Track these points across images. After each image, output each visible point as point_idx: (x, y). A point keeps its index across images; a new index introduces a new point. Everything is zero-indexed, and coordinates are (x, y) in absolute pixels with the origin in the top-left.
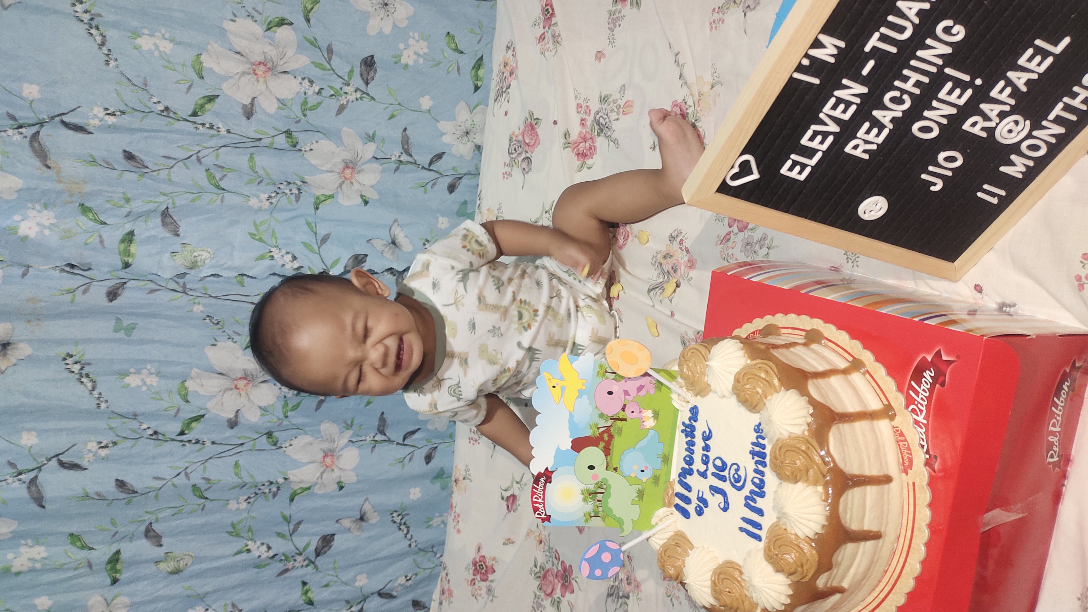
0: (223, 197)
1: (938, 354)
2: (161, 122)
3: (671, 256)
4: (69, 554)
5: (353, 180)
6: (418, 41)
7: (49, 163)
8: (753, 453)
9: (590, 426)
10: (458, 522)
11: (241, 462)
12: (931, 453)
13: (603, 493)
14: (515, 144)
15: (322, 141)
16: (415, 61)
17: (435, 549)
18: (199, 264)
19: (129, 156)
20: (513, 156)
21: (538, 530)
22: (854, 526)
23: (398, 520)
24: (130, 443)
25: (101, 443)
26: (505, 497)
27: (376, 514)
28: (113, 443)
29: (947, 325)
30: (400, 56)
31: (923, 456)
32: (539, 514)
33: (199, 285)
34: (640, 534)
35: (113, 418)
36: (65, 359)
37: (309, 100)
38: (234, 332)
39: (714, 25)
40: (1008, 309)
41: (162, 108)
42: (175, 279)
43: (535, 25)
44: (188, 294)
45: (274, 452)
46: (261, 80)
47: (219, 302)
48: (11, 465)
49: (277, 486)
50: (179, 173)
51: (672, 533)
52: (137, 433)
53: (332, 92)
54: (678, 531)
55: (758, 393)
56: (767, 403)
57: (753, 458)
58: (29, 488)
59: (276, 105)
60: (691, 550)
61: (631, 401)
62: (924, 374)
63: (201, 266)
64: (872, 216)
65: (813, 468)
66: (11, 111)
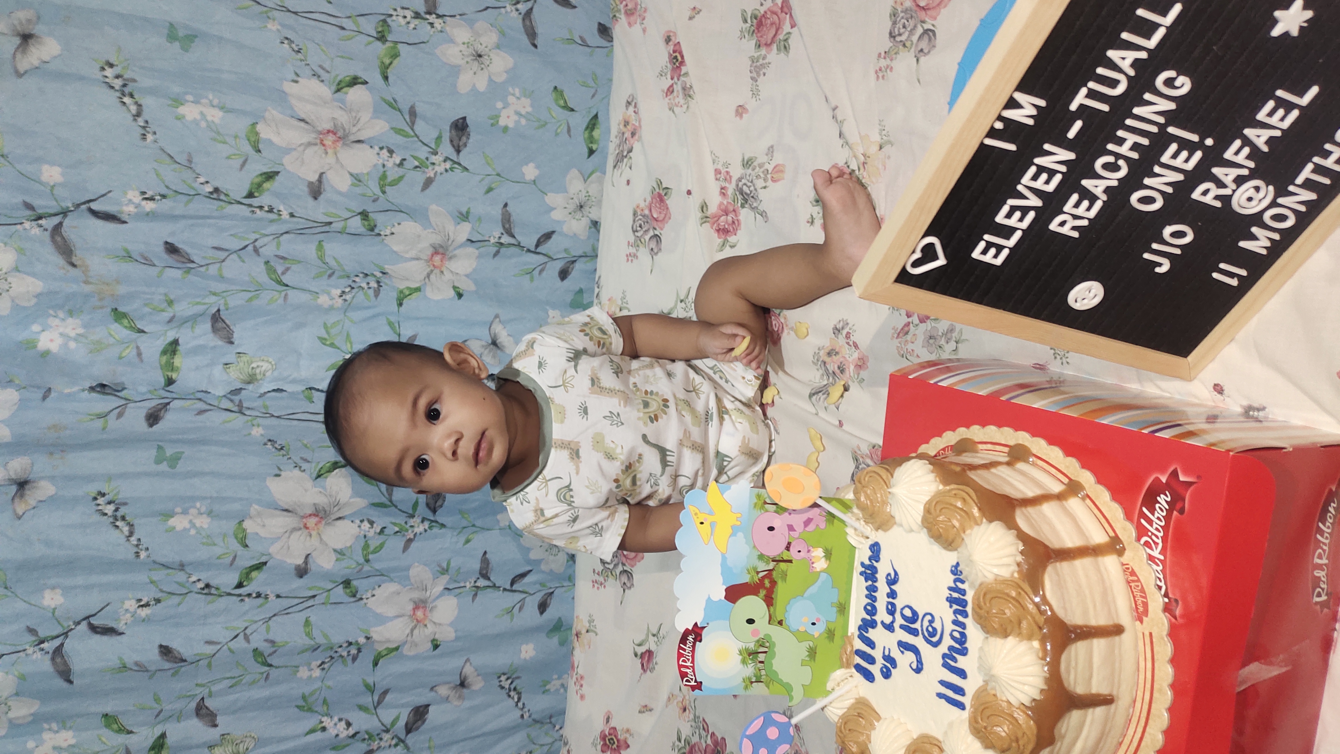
0: (286, 295)
1: (1174, 474)
2: (209, 206)
3: (837, 353)
4: (104, 739)
5: (444, 269)
6: (518, 98)
7: (74, 260)
8: (951, 601)
9: (748, 570)
10: (582, 686)
11: (313, 619)
12: (1170, 596)
13: (765, 652)
14: (640, 219)
15: (406, 223)
16: (516, 122)
17: (553, 720)
18: (259, 377)
19: (171, 249)
20: (639, 234)
21: (681, 695)
22: (1080, 690)
23: (506, 684)
24: (176, 600)
25: (140, 600)
26: (639, 654)
27: (480, 678)
28: (155, 600)
29: (1183, 438)
30: (496, 117)
31: (1161, 599)
32: (687, 681)
33: (258, 403)
34: (814, 703)
35: (155, 570)
36: (95, 499)
37: (388, 173)
38: (302, 458)
39: (881, 73)
40: (1256, 413)
41: (211, 190)
42: (229, 396)
43: (661, 75)
44: (245, 414)
45: (352, 604)
46: (330, 151)
47: (283, 422)
48: (32, 631)
49: (356, 647)
50: (232, 267)
51: (852, 701)
52: (184, 587)
53: (417, 163)
54: (861, 698)
55: (955, 527)
56: (965, 539)
57: (951, 607)
58: (53, 659)
59: (349, 181)
60: (878, 721)
61: (797, 538)
62: (1158, 498)
63: (261, 379)
64: (1085, 305)
65: (1027, 618)
66: (28, 200)
